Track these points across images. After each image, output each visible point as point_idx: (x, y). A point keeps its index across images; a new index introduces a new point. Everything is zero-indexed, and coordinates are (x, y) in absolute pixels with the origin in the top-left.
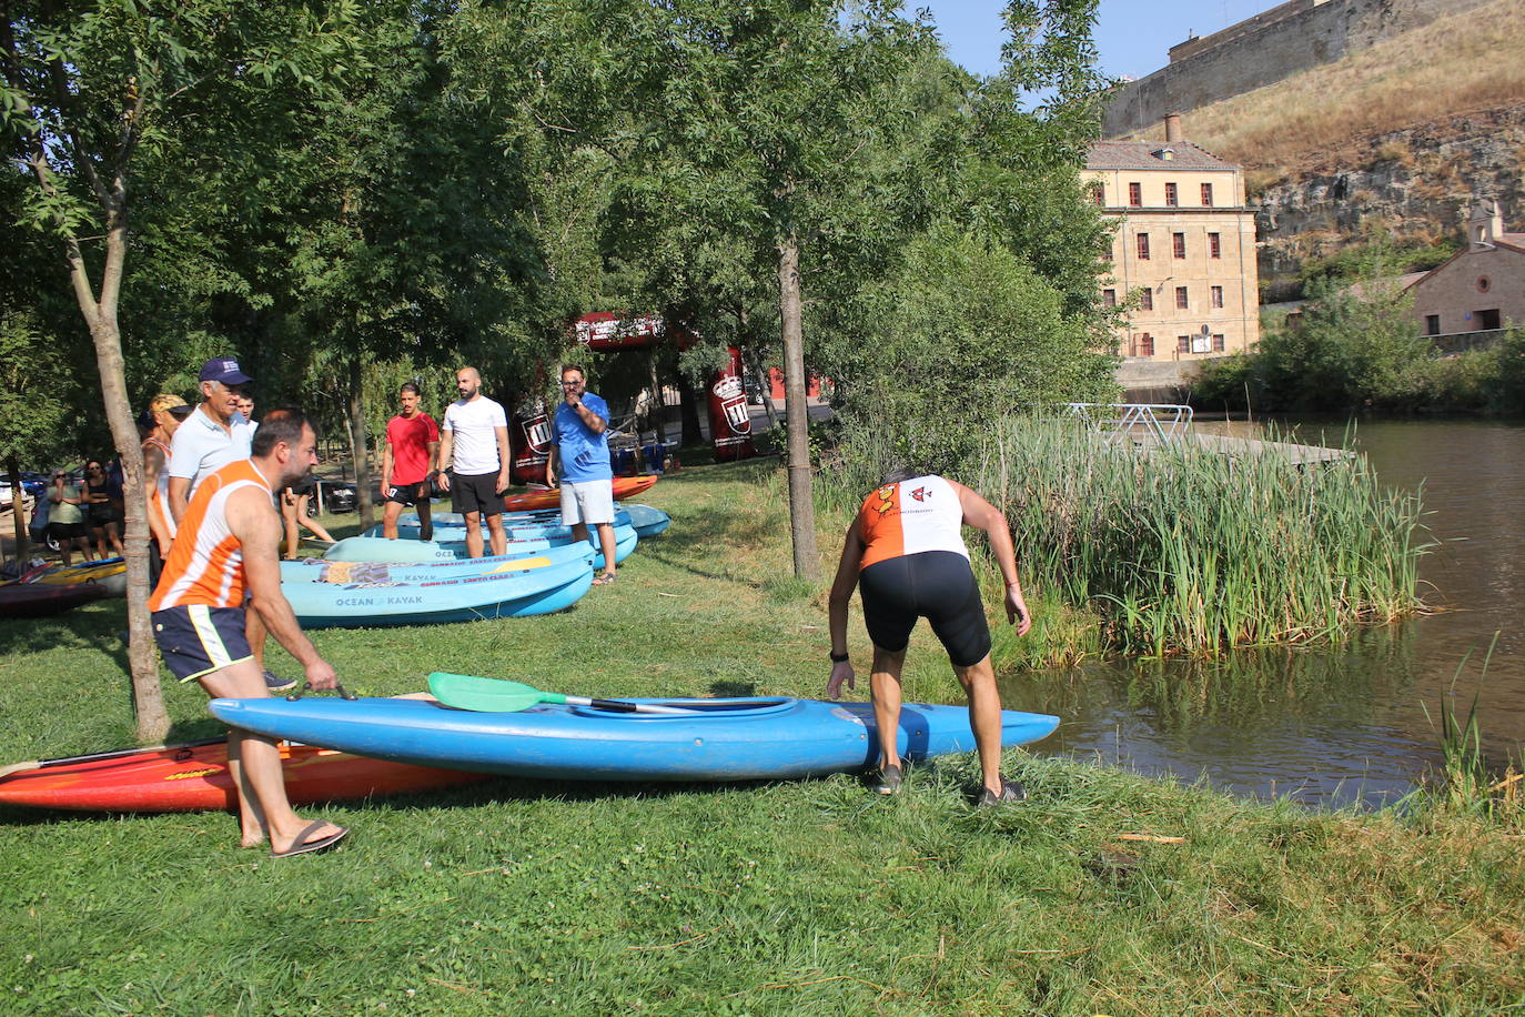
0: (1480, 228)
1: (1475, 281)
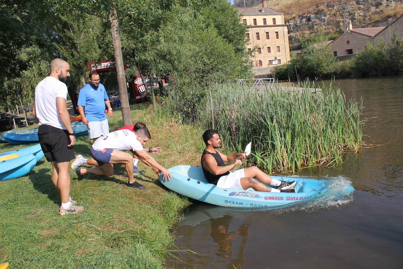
0: (347, 27)
1: (346, 42)
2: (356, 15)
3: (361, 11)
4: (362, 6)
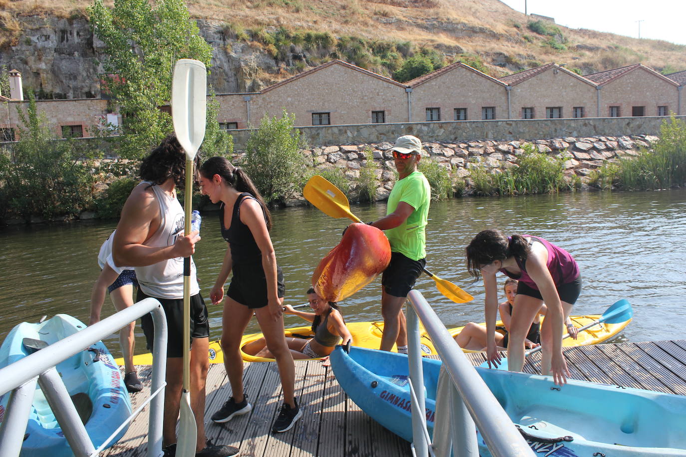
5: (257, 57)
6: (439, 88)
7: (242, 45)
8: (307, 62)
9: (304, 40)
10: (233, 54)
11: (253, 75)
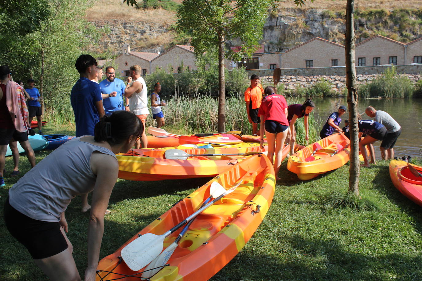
0: (125, 49)
1: (124, 63)
2: (123, 38)
3: (128, 35)
4: (128, 31)
5: (339, 26)
6: (365, 48)
7: (332, 20)
8: (367, 27)
9: (368, 15)
10: (326, 26)
11: (334, 36)
